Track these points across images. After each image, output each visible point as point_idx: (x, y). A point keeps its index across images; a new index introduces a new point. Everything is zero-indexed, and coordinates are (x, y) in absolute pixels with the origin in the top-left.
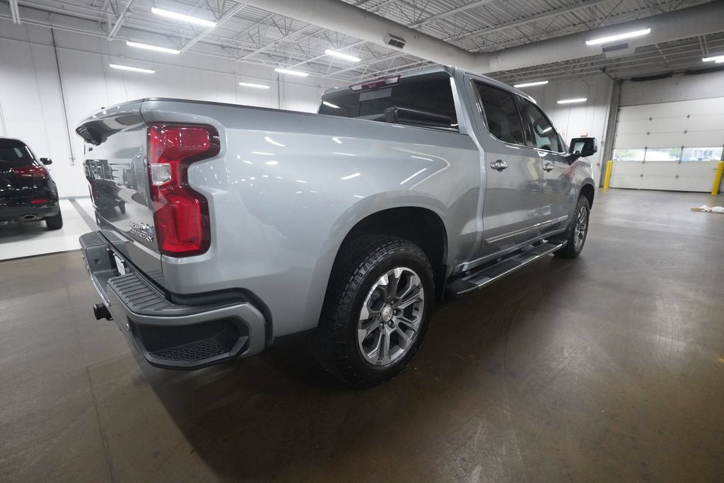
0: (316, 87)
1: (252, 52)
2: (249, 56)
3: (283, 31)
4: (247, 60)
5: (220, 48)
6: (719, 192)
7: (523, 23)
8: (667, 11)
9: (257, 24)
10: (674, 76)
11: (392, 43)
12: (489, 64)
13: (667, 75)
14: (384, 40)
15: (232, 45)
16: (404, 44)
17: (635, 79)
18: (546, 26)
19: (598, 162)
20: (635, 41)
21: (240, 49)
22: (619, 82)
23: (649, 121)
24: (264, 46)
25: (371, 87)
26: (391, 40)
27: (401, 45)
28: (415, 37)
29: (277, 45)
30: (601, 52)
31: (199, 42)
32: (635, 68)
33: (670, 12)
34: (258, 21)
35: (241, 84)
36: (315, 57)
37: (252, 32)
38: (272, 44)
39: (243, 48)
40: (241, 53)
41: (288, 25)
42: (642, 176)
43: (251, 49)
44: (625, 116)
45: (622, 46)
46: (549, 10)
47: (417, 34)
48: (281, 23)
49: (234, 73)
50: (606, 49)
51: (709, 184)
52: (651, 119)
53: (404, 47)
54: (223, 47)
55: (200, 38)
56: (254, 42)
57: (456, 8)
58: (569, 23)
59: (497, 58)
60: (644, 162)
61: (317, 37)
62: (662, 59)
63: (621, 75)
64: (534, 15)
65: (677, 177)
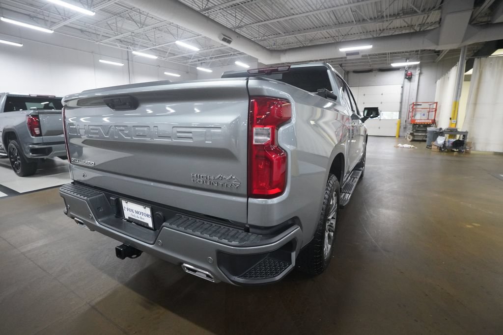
0: (157, 66)
1: (110, 37)
2: (107, 40)
3: (139, 25)
4: (104, 43)
5: (80, 32)
6: (399, 137)
7: (299, 35)
8: (375, 36)
9: (116, 16)
10: (374, 71)
11: (224, 40)
12: (280, 58)
13: (370, 71)
14: (219, 37)
15: (90, 30)
16: (231, 41)
17: (355, 72)
18: (312, 38)
20: (362, 51)
21: (99, 35)
22: (347, 73)
24: (122, 34)
25: (266, 72)
26: (224, 38)
27: (229, 42)
28: (238, 37)
29: (133, 34)
30: (345, 56)
31: (65, 26)
32: (355, 66)
33: (376, 37)
34: (115, 14)
35: (100, 61)
36: (159, 45)
37: (109, 22)
38: (130, 33)
39: (101, 34)
40: (100, 37)
41: (143, 21)
43: (107, 35)
45: (356, 53)
46: (314, 28)
47: (239, 36)
48: (137, 18)
49: (92, 52)
50: (348, 54)
51: (394, 132)
52: (364, 95)
53: (232, 43)
54: (82, 31)
55: (67, 23)
56: (112, 30)
57: (265, 21)
58: (323, 37)
59: (285, 54)
61: (162, 31)
62: (368, 62)
63: (348, 69)
64: (305, 29)
65: (379, 128)
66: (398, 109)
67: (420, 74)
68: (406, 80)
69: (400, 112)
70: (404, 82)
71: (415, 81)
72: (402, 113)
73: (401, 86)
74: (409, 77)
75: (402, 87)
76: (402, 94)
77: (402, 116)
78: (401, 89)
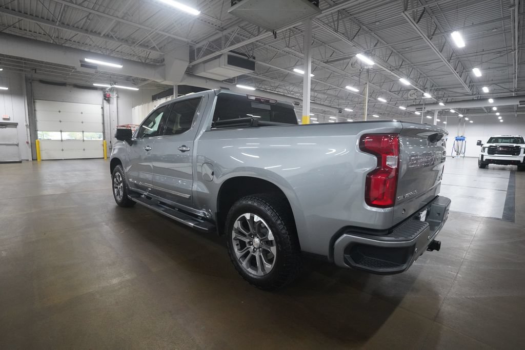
6: (107, 158)
10: (68, 86)
13: (63, 84)
17: (41, 81)
19: (27, 141)
22: (30, 80)
23: (59, 113)
42: (63, 150)
44: (39, 106)
60: (62, 140)
65: (84, 150)
66: (102, 130)
67: (118, 97)
68: (105, 101)
69: (104, 133)
70: (103, 103)
71: (113, 103)
72: (106, 134)
73: (100, 106)
74: (107, 98)
75: (102, 108)
76: (103, 115)
77: (106, 137)
78: (101, 110)
